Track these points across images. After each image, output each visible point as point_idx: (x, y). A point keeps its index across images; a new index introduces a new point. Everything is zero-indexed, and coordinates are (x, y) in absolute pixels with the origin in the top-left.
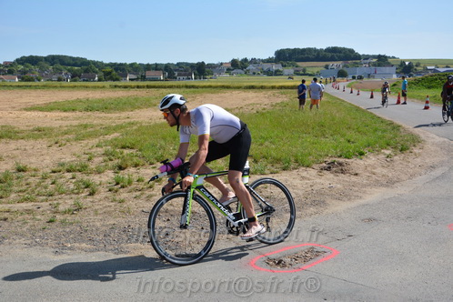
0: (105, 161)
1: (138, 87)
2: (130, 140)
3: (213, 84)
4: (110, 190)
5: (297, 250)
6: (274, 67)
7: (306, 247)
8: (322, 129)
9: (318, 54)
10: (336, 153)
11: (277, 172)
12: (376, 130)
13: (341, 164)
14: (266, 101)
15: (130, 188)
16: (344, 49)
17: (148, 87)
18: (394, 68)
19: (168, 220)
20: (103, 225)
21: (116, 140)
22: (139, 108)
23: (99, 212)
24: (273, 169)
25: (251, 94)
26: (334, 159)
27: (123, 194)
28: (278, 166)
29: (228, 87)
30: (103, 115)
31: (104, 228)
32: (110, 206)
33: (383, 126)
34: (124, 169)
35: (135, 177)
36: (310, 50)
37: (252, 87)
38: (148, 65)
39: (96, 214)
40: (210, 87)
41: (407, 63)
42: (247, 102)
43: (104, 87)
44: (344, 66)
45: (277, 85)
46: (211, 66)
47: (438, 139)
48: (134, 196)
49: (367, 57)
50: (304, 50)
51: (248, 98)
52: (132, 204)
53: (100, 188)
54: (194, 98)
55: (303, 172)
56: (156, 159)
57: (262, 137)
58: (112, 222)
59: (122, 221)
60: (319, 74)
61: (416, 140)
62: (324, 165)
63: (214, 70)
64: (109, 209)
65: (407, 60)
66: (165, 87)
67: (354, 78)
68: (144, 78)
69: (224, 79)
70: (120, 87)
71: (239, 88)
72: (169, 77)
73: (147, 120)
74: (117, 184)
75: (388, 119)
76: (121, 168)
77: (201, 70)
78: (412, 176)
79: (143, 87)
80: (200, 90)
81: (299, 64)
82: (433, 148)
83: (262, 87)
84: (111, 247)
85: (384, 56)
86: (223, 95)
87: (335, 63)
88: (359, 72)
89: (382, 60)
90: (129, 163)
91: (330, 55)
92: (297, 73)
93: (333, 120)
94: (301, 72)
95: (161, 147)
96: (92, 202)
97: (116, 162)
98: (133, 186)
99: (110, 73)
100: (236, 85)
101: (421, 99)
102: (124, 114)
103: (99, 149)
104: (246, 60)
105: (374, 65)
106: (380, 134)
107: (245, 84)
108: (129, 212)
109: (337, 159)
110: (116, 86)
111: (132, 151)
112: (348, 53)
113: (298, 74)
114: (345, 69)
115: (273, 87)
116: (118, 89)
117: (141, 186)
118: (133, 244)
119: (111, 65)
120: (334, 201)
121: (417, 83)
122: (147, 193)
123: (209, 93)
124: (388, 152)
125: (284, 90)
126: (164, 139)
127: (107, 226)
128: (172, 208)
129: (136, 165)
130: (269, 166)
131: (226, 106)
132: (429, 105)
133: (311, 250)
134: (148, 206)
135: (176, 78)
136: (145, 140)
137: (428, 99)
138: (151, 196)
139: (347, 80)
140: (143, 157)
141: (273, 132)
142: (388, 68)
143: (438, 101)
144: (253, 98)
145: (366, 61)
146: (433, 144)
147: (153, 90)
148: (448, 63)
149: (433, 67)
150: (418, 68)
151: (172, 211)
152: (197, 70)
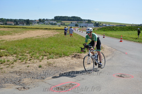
1: (4, 27)
2: (3, 46)
3: (33, 27)
5: (66, 84)
6: (54, 22)
7: (69, 83)
8: (71, 44)
9: (69, 19)
10: (77, 51)
11: (57, 58)
13: (79, 55)
14: (52, 34)
15: (4, 64)
16: (77, 17)
17: (8, 27)
18: (93, 24)
19: (20, 75)
22: (5, 35)
25: (46, 31)
26: (76, 54)
27: (2, 66)
28: (58, 56)
29: (38, 29)
34: (1, 57)
35: (6, 60)
36: (66, 17)
37: (47, 29)
38: (8, 19)
40: (32, 28)
41: (97, 23)
42: (45, 34)
44: (77, 23)
45: (55, 28)
46: (32, 21)
47: (108, 47)
48: (6, 66)
49: (85, 20)
50: (64, 17)
52: (6, 70)
54: (26, 32)
55: (66, 58)
56: (13, 53)
57: (51, 46)
60: (69, 25)
62: (73, 55)
63: (32, 22)
65: (97, 22)
66: (15, 28)
67: (80, 27)
68: (6, 24)
69: (36, 25)
71: (42, 29)
72: (16, 24)
73: (9, 39)
77: (28, 22)
79: (6, 27)
80: (28, 29)
81: (62, 21)
82: (107, 50)
83: (50, 29)
85: (90, 20)
86: (36, 31)
87: (74, 22)
88: (82, 25)
89: (89, 21)
90: (3, 55)
91: (72, 19)
92: (62, 25)
93: (75, 41)
94: (63, 24)
95: (15, 49)
98: (6, 63)
100: (41, 28)
101: (102, 34)
104: (44, 19)
105: (87, 23)
107: (44, 28)
108: (5, 72)
109: (77, 54)
111: (4, 50)
112: (78, 18)
114: (78, 24)
115: (54, 29)
117: (9, 63)
118: (7, 84)
120: (77, 68)
121: (100, 29)
122: (12, 65)
123: (31, 30)
125: (58, 30)
126: (16, 46)
128: (21, 71)
129: (6, 56)
130: (55, 56)
131: (38, 35)
132: (104, 36)
133: (71, 84)
134: (12, 70)
135: (19, 25)
136: (9, 46)
137: (104, 35)
138: (13, 67)
139: (78, 27)
140: (9, 52)
141: (55, 44)
142: (91, 24)
143: (107, 35)
144: (47, 32)
145: (84, 21)
146: (107, 49)
147: (10, 28)
148: (109, 23)
149: (105, 24)
150: (100, 24)
151: (21, 72)
152: (27, 22)
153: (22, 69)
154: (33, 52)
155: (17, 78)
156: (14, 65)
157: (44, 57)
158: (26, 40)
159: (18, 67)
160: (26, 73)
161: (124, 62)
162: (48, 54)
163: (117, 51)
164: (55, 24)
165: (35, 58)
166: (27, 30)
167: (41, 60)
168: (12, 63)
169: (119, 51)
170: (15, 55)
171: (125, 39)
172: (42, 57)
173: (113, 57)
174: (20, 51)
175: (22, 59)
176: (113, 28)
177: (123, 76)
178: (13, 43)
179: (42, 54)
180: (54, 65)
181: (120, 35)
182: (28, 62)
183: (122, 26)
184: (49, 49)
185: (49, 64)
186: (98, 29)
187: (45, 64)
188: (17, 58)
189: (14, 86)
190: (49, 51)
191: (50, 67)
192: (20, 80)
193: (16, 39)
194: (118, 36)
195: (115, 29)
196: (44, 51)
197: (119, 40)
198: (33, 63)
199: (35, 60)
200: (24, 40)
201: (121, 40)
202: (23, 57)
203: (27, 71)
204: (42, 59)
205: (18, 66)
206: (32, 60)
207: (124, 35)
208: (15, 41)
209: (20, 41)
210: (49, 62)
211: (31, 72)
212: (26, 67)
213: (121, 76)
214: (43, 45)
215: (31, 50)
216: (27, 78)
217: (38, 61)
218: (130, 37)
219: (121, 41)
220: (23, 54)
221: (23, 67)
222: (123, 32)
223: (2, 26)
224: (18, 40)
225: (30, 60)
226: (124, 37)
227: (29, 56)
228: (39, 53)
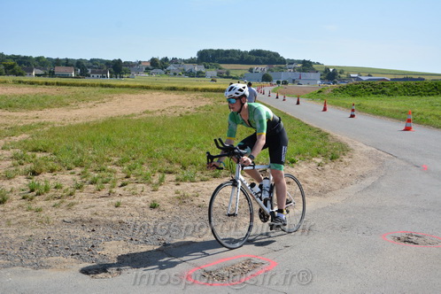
0: (14, 165)
1: (47, 84)
2: (42, 142)
3: (132, 84)
4: (24, 198)
5: (233, 262)
6: (197, 68)
7: (242, 259)
9: (242, 57)
11: (207, 180)
12: (304, 138)
14: (189, 104)
15: (47, 195)
16: (269, 52)
17: (58, 84)
18: (319, 74)
19: (93, 230)
20: (18, 237)
21: (25, 142)
22: (49, 107)
23: (12, 222)
24: (203, 176)
25: (172, 96)
27: (40, 202)
28: (208, 173)
29: (148, 88)
30: (7, 113)
31: (19, 241)
32: (25, 216)
33: (311, 134)
34: (38, 174)
35: (52, 183)
36: (233, 51)
37: (174, 89)
38: (57, 60)
39: (9, 225)
40: (128, 87)
41: (331, 70)
42: (169, 105)
43: (5, 82)
44: (269, 70)
45: (200, 87)
46: (129, 64)
47: (366, 148)
48: (52, 204)
49: (292, 62)
50: (228, 52)
51: (170, 101)
52: (50, 213)
53: (12, 196)
54: (111, 99)
56: (74, 164)
57: (189, 143)
58: (29, 234)
59: (41, 232)
60: (242, 77)
61: (344, 149)
63: (131, 69)
64: (23, 219)
65: (331, 67)
66: (77, 85)
67: (278, 82)
68: (52, 74)
69: (142, 78)
70: (25, 83)
71: (159, 89)
72: (81, 75)
73: (59, 121)
74: (32, 191)
75: (315, 126)
76: (34, 173)
77: (117, 68)
78: (343, 185)
79: (53, 84)
80: (117, 89)
81: (222, 66)
82: (362, 157)
83: (184, 89)
84: (29, 262)
85: (309, 62)
86: (143, 95)
87: (260, 67)
88: (283, 76)
89: (307, 66)
90: (44, 167)
91: (254, 58)
92: (220, 75)
94: (225, 75)
95: (78, 151)
96: (4, 211)
97: (29, 166)
98: (51, 194)
99: (12, 66)
100: (156, 85)
101: (346, 107)
102: (32, 114)
103: (5, 152)
104: (166, 59)
105: (299, 70)
106: (309, 141)
107: (167, 85)
108: (48, 222)
110: (20, 82)
111: (45, 154)
112: (272, 56)
113: (221, 77)
114: (270, 73)
115: (196, 90)
116: (22, 85)
117: (60, 192)
118: (55, 258)
119: (14, 58)
121: (342, 90)
122: (68, 201)
123: (130, 93)
124: (319, 160)
125: (208, 93)
126: (82, 142)
127: (23, 238)
128: (97, 217)
129: (52, 171)
130: (199, 174)
131: (146, 107)
132: (355, 113)
133: (249, 262)
134: (69, 215)
135: (89, 76)
136: (60, 143)
137: (354, 107)
138: (73, 204)
139: (272, 85)
140: (60, 161)
141: (200, 137)
142: (312, 74)
143: (363, 109)
144: (175, 100)
145: (290, 66)
146: (361, 153)
147: (64, 87)
148: (370, 72)
149: (356, 75)
150: (341, 76)
151: (97, 220)
152: (113, 67)
153: (100, 213)
154: (134, 159)
155: (83, 240)
156: (75, 200)
157: (166, 175)
158: (111, 123)
159: (87, 205)
160: (111, 225)
161: (416, 195)
162: (176, 166)
163: (396, 160)
164: (200, 75)
165: (139, 180)
166: (116, 92)
167: (156, 185)
168: (71, 195)
169: (402, 159)
170: (79, 170)
171: (419, 122)
172: (158, 175)
173: (381, 178)
174: (94, 157)
175: (100, 180)
176: (382, 86)
177: (414, 239)
178: (72, 131)
179: (159, 167)
180: (196, 202)
181: (403, 109)
182: (119, 191)
183: (412, 79)
184: (181, 151)
185: (182, 199)
186: (333, 91)
187: (170, 198)
188: (84, 180)
189: (74, 264)
190: (182, 158)
191: (183, 206)
192: (93, 246)
193: (81, 121)
194: (397, 111)
195: (388, 90)
196: (166, 157)
197: (403, 125)
198: (133, 194)
199: (138, 185)
200: (105, 123)
201: (409, 125)
202: (102, 174)
203: (114, 219)
204: (161, 180)
205: (89, 204)
206: (130, 186)
207: (417, 110)
208: (77, 127)
209: (94, 127)
210: (182, 193)
211: (125, 221)
212: (112, 208)
213: (407, 241)
214: (163, 140)
215: (128, 153)
216: (113, 241)
217: (147, 188)
218: (437, 116)
219: (407, 129)
220: (103, 166)
221: (103, 206)
222: (416, 99)
223: (41, 79)
224: (88, 124)
225: (122, 186)
226: (418, 114)
227: (119, 173)
228: (152, 165)
